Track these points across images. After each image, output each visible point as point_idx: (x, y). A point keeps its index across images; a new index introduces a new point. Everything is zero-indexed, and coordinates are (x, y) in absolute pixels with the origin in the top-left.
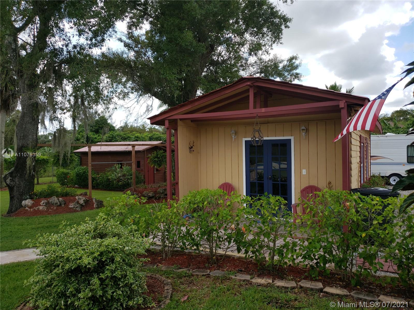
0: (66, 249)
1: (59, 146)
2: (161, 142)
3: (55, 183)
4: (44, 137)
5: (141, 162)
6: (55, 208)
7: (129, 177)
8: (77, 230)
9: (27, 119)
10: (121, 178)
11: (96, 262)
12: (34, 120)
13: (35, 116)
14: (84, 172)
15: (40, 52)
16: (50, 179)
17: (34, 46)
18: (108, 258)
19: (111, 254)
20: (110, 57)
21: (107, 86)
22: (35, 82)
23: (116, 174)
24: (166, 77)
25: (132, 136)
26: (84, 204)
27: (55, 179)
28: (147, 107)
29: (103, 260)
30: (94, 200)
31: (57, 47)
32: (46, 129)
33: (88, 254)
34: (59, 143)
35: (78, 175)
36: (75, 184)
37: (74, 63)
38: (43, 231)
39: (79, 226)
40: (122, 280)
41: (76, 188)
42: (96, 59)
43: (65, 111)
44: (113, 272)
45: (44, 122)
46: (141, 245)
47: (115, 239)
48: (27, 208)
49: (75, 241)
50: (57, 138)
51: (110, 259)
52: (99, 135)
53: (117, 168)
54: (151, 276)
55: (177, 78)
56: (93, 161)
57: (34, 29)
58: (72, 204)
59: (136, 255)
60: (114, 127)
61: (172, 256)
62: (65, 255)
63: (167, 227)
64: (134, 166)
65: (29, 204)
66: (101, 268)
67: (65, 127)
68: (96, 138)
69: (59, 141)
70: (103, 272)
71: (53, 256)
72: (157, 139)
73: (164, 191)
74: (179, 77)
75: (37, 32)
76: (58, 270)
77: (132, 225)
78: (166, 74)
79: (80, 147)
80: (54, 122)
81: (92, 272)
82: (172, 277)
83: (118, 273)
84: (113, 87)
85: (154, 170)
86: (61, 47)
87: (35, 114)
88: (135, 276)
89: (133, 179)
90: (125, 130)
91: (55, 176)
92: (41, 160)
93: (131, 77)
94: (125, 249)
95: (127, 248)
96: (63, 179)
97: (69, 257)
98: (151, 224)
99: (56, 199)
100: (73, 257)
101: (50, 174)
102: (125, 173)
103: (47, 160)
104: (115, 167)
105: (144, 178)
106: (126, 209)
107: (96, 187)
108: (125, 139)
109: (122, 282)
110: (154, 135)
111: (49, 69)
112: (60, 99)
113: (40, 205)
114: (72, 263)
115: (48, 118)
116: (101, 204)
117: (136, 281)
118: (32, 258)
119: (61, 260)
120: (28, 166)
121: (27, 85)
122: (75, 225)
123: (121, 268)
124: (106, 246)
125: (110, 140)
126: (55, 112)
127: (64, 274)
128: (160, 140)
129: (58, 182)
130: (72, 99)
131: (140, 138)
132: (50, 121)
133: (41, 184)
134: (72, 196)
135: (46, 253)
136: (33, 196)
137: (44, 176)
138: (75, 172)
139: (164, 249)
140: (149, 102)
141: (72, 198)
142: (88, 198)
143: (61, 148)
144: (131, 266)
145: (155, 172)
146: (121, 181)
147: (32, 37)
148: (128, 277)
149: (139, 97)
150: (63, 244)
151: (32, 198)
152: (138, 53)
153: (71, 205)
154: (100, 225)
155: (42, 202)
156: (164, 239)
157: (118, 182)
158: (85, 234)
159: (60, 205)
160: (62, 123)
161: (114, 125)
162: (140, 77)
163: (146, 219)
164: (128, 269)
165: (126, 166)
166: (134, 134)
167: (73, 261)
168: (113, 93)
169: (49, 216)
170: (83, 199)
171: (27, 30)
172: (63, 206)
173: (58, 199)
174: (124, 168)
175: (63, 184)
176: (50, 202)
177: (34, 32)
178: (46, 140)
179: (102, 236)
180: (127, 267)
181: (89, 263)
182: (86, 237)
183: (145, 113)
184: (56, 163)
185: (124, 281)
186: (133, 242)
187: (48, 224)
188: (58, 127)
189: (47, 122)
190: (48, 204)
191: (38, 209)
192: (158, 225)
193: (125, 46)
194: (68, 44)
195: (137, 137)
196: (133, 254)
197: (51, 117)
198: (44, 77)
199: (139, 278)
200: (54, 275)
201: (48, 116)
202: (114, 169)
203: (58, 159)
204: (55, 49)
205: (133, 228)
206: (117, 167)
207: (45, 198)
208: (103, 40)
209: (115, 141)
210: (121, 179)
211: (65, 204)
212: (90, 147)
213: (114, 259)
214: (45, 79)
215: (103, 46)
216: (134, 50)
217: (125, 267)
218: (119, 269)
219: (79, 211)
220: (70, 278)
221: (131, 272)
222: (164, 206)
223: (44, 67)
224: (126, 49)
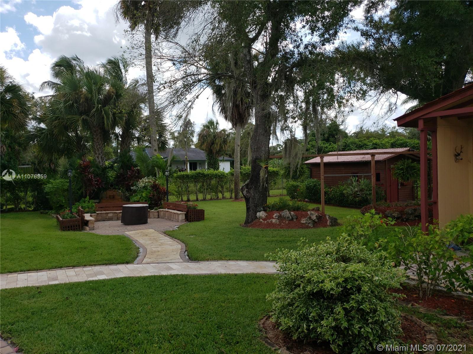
0: (307, 268)
1: (290, 157)
2: (408, 148)
3: (285, 195)
4: (273, 148)
5: (381, 175)
6: (287, 222)
7: (368, 192)
8: (317, 249)
9: (260, 131)
10: (358, 193)
11: (341, 289)
12: (266, 131)
13: (268, 127)
14: (315, 185)
15: (272, 59)
16: (280, 191)
17: (266, 54)
18: (353, 286)
19: (358, 282)
20: (344, 52)
21: (344, 86)
22: (267, 92)
23: (352, 188)
24: (418, 64)
25: (369, 144)
26: (317, 221)
27: (285, 192)
28: (390, 105)
29: (349, 287)
30: (327, 217)
31: (288, 51)
32: (278, 140)
33: (331, 278)
34: (290, 154)
35: (308, 188)
36: (305, 198)
37: (306, 65)
38: (277, 245)
39: (319, 245)
40: (371, 315)
41: (307, 202)
42: (328, 57)
43: (297, 119)
44: (359, 303)
45: (276, 132)
46: (394, 277)
47: (361, 265)
48: (261, 220)
49: (315, 261)
50: (288, 149)
51: (356, 287)
52: (330, 144)
53: (354, 182)
54: (405, 317)
55: (436, 62)
56: (325, 172)
57: (266, 36)
58: (304, 219)
59: (387, 287)
60: (346, 134)
61: (433, 296)
62: (306, 275)
63: (424, 258)
64: (373, 179)
65: (263, 216)
66: (345, 296)
67: (296, 136)
68: (327, 147)
69: (290, 152)
70: (348, 302)
71: (293, 274)
72: (401, 145)
73: (413, 211)
74: (437, 60)
75: (270, 38)
76: (299, 291)
77: (382, 251)
78: (419, 60)
79: (309, 157)
80: (285, 132)
81: (335, 299)
82: (436, 324)
83: (366, 306)
84: (350, 86)
85: (398, 185)
86: (292, 49)
87: (268, 125)
88: (387, 313)
89: (372, 194)
90: (359, 136)
91: (285, 188)
92: (271, 172)
93: (370, 72)
94: (374, 279)
95: (376, 278)
96: (293, 192)
97: (311, 278)
98: (402, 252)
99: (288, 212)
100: (315, 279)
101: (280, 187)
102: (363, 187)
103: (277, 171)
104: (351, 180)
105: (385, 193)
106: (371, 230)
107: (329, 202)
108: (360, 147)
109: (371, 317)
110: (398, 140)
111: (280, 76)
112: (291, 107)
113: (273, 218)
114: (314, 286)
115: (280, 128)
116: (335, 221)
117: (389, 320)
118: (269, 272)
119: (302, 280)
120: (261, 178)
121: (260, 96)
122: (314, 244)
123: (369, 300)
124: (351, 272)
125: (343, 149)
126: (286, 121)
127: (305, 296)
128: (406, 147)
129: (287, 195)
130: (304, 105)
131: (379, 145)
132: (281, 131)
133: (271, 196)
134: (304, 211)
135: (286, 270)
136: (266, 208)
137: (274, 188)
138: (305, 185)
139: (421, 286)
140: (393, 100)
141: (304, 213)
142: (321, 214)
143: (291, 159)
144: (381, 301)
145: (400, 187)
146: (358, 197)
147: (264, 44)
148: (378, 313)
149: (380, 95)
150: (304, 263)
151: (265, 211)
152: (379, 41)
153: (303, 221)
154: (343, 247)
155: (275, 215)
156: (420, 273)
157: (355, 197)
158: (326, 255)
159: (292, 219)
160: (293, 133)
161: (347, 131)
162: (381, 70)
163: (396, 244)
164: (379, 304)
165: (364, 179)
166: (372, 141)
167: (314, 283)
168: (351, 93)
169: (282, 229)
170: (316, 215)
171: (260, 38)
172: (295, 220)
173: (290, 213)
174: (362, 181)
175: (293, 198)
176: (282, 215)
177: (267, 39)
178: (275, 152)
179: (346, 259)
180: (376, 301)
181: (332, 289)
182: (329, 258)
183: (386, 113)
184: (287, 175)
185: (374, 317)
186: (384, 271)
187: (281, 238)
188: (289, 137)
189: (278, 133)
190: (280, 217)
191: (271, 221)
192: (412, 254)
193: (362, 35)
194: (299, 45)
195: (376, 144)
196: (384, 286)
197: (282, 127)
198: (276, 85)
199: (392, 316)
200: (296, 296)
201: (279, 125)
202: (349, 182)
203: (289, 171)
204: (286, 53)
205: (383, 255)
206: (353, 180)
207: (277, 211)
208: (336, 33)
209: (349, 150)
210: (358, 195)
211: (296, 219)
212: (322, 158)
213: (361, 288)
214: (277, 87)
215: (336, 40)
216: (373, 38)
217: (375, 301)
218: (366, 301)
219: (311, 228)
220: (312, 302)
221: (382, 308)
222: (420, 231)
223: (276, 74)
224: (363, 39)
